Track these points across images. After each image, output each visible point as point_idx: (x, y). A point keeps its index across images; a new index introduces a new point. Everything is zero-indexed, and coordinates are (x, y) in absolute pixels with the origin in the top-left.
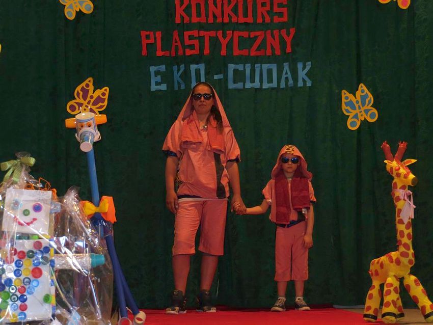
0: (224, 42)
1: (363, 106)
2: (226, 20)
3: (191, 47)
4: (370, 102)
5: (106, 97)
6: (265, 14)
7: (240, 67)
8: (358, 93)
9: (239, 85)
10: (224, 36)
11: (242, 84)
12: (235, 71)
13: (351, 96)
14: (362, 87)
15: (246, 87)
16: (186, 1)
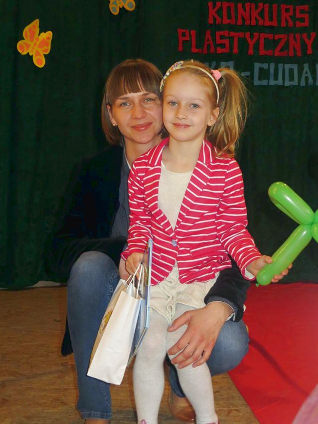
0: (252, 42)
2: (253, 22)
3: (223, 45)
6: (289, 19)
7: (265, 66)
10: (252, 37)
11: (267, 81)
12: (261, 69)
15: (270, 84)
16: (218, 4)
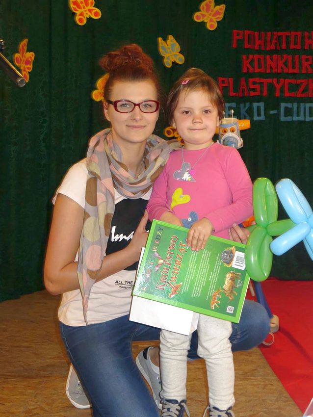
0: (278, 86)
2: (280, 71)
3: (254, 90)
6: (308, 67)
7: (289, 105)
10: (278, 82)
11: (291, 117)
12: (286, 108)
15: (294, 120)
16: (251, 56)
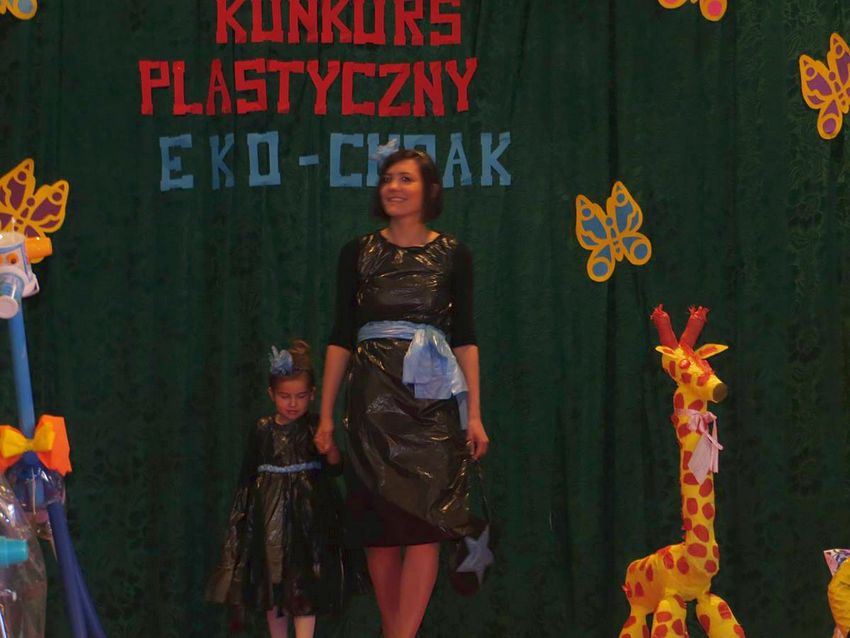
0: (322, 86)
1: (621, 231)
2: (327, 38)
3: (250, 95)
4: (635, 220)
5: (63, 202)
6: (413, 27)
7: (357, 140)
8: (611, 202)
9: (355, 180)
10: (322, 71)
11: (360, 175)
12: (346, 149)
13: (596, 209)
14: (620, 189)
15: (368, 184)
